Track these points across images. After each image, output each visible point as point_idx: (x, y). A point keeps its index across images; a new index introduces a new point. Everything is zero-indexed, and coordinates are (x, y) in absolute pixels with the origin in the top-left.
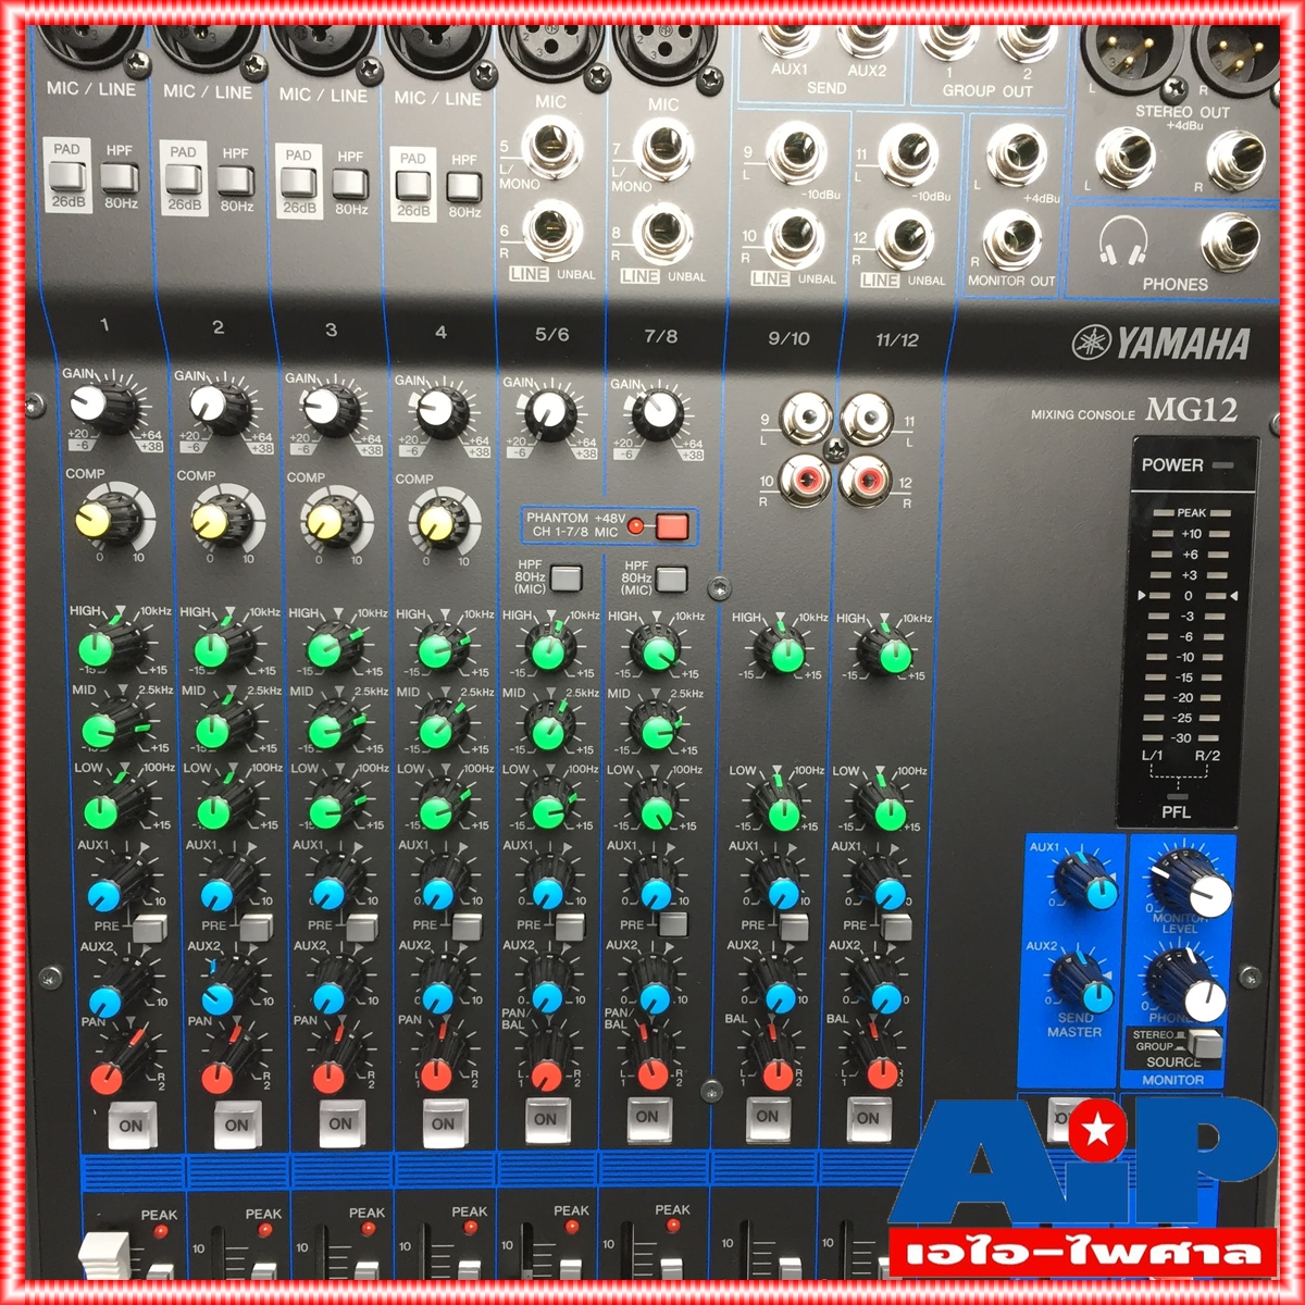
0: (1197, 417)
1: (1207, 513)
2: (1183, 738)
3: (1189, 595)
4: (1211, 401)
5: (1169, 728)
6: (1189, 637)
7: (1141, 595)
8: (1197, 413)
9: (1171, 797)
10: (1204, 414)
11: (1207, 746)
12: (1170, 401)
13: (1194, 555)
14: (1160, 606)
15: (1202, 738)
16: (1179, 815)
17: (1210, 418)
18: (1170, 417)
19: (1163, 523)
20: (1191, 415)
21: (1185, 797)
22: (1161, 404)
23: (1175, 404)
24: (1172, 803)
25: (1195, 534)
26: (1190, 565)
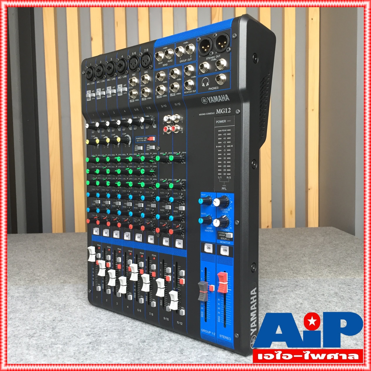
0: (224, 112)
1: (227, 130)
2: (225, 174)
3: (224, 146)
4: (226, 109)
5: (222, 172)
6: (225, 154)
7: (217, 147)
8: (224, 111)
9: (223, 186)
10: (225, 112)
11: (229, 176)
12: (220, 110)
13: (225, 138)
14: (220, 148)
15: (228, 174)
16: (225, 189)
17: (226, 112)
18: (220, 113)
19: (220, 133)
20: (223, 112)
21: (225, 186)
22: (218, 110)
23: (221, 110)
24: (223, 187)
25: (225, 134)
26: (225, 140)
